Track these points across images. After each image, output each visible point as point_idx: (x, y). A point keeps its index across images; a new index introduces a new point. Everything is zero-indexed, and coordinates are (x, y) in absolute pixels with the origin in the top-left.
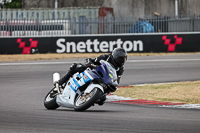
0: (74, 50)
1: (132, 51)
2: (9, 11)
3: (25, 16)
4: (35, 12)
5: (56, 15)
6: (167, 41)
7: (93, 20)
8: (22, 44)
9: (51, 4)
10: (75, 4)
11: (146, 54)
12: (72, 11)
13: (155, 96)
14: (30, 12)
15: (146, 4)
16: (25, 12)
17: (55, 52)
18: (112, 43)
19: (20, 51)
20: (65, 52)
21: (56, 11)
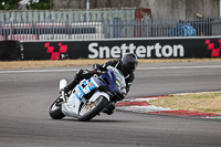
0: (108, 56)
1: (172, 57)
2: (36, 13)
3: (53, 18)
4: (65, 13)
5: (88, 16)
6: (211, 46)
7: (129, 22)
8: (51, 49)
9: (82, 5)
10: (109, 5)
11: (187, 60)
12: (105, 12)
13: (197, 106)
14: (59, 13)
15: (187, 5)
16: (53, 13)
17: (87, 57)
18: (150, 48)
19: (48, 57)
20: (98, 57)
21: (88, 12)
